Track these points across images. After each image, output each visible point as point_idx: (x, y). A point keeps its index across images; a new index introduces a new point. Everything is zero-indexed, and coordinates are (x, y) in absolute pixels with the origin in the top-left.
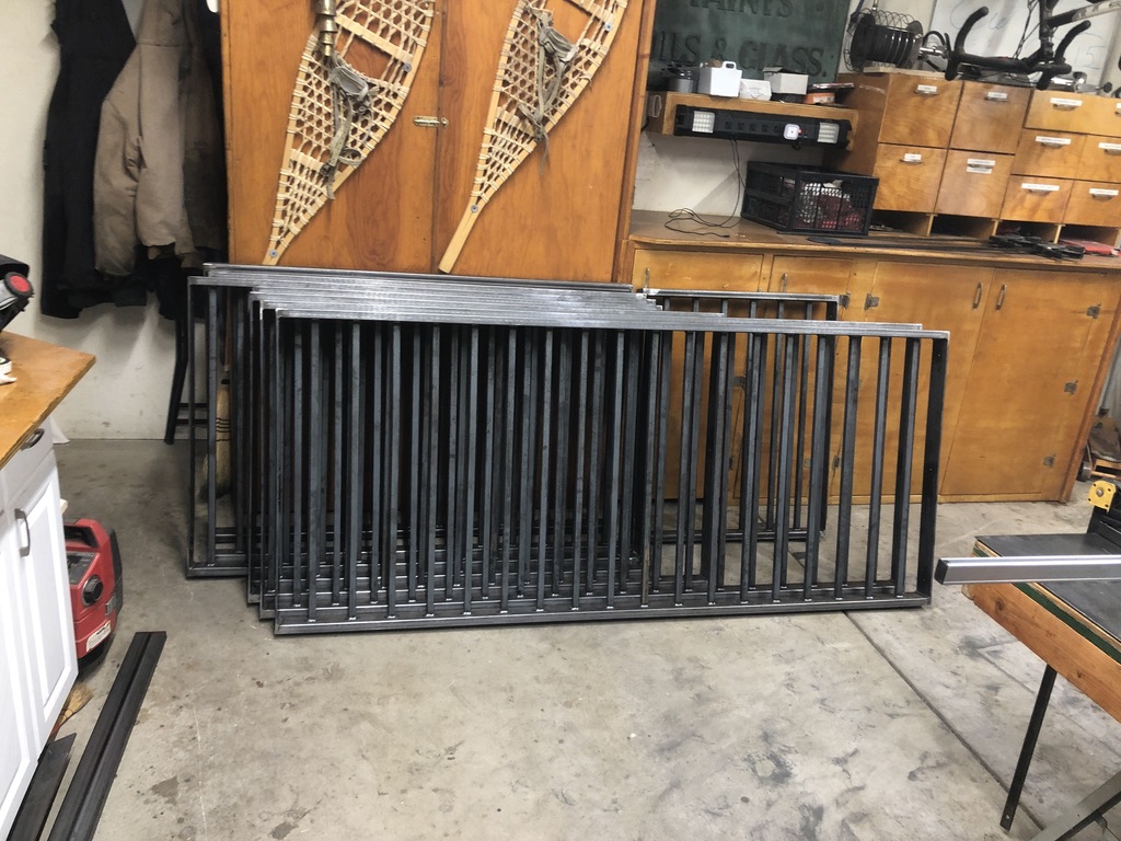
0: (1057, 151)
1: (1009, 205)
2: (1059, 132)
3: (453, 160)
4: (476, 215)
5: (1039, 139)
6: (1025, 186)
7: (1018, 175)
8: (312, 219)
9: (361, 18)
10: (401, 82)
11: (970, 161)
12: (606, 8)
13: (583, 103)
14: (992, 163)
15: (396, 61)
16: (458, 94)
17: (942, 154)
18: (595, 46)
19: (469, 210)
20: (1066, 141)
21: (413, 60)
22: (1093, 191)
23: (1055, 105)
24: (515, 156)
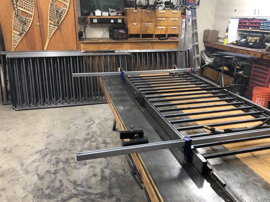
0: (163, 21)
1: (156, 31)
2: (163, 17)
3: (43, 31)
4: (49, 40)
5: (159, 19)
6: (158, 28)
7: (156, 26)
8: (19, 43)
9: (22, 7)
10: (31, 18)
11: (146, 24)
12: (66, 2)
13: (65, 19)
14: (151, 24)
15: (30, 14)
16: (42, 19)
17: (140, 23)
18: (65, 9)
19: (48, 39)
20: (164, 19)
21: (33, 14)
22: (172, 28)
23: (160, 13)
24: (54, 29)
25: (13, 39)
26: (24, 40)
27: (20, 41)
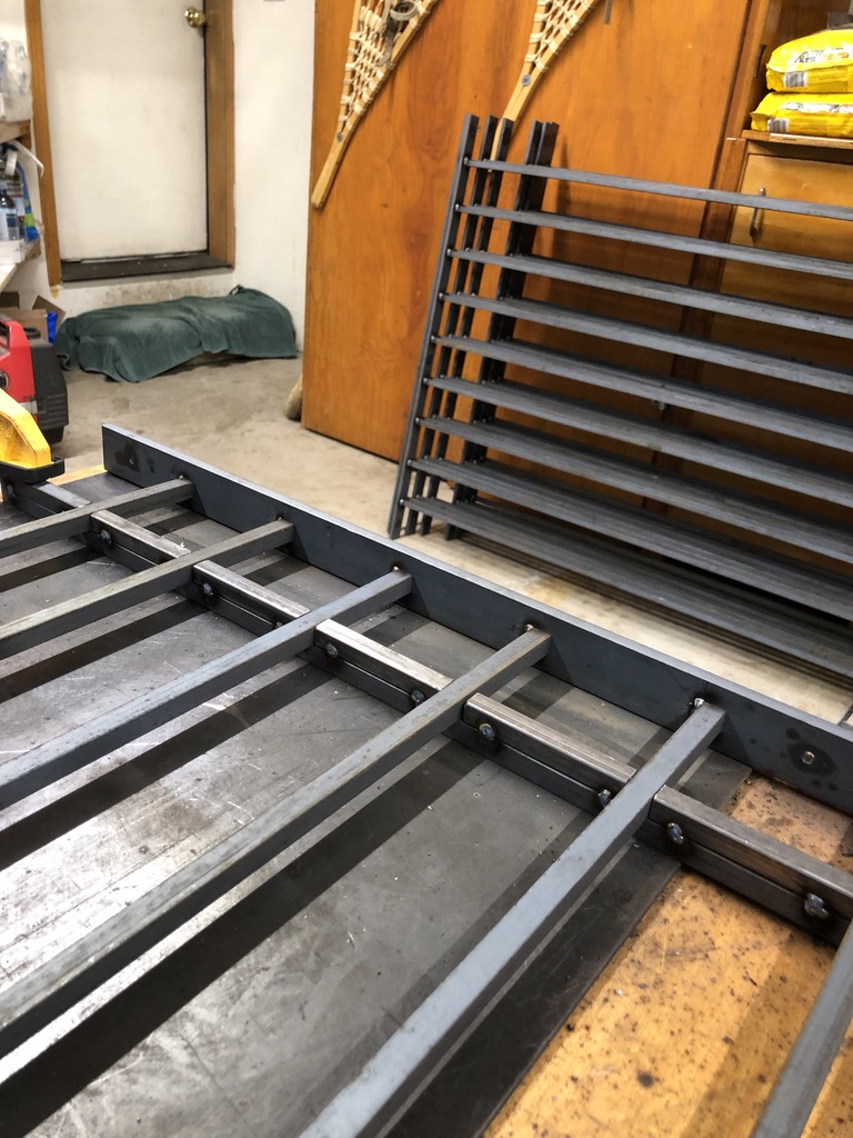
4: (527, 90)
19: (520, 84)
25: (350, 66)
26: (402, 79)
27: (383, 85)
